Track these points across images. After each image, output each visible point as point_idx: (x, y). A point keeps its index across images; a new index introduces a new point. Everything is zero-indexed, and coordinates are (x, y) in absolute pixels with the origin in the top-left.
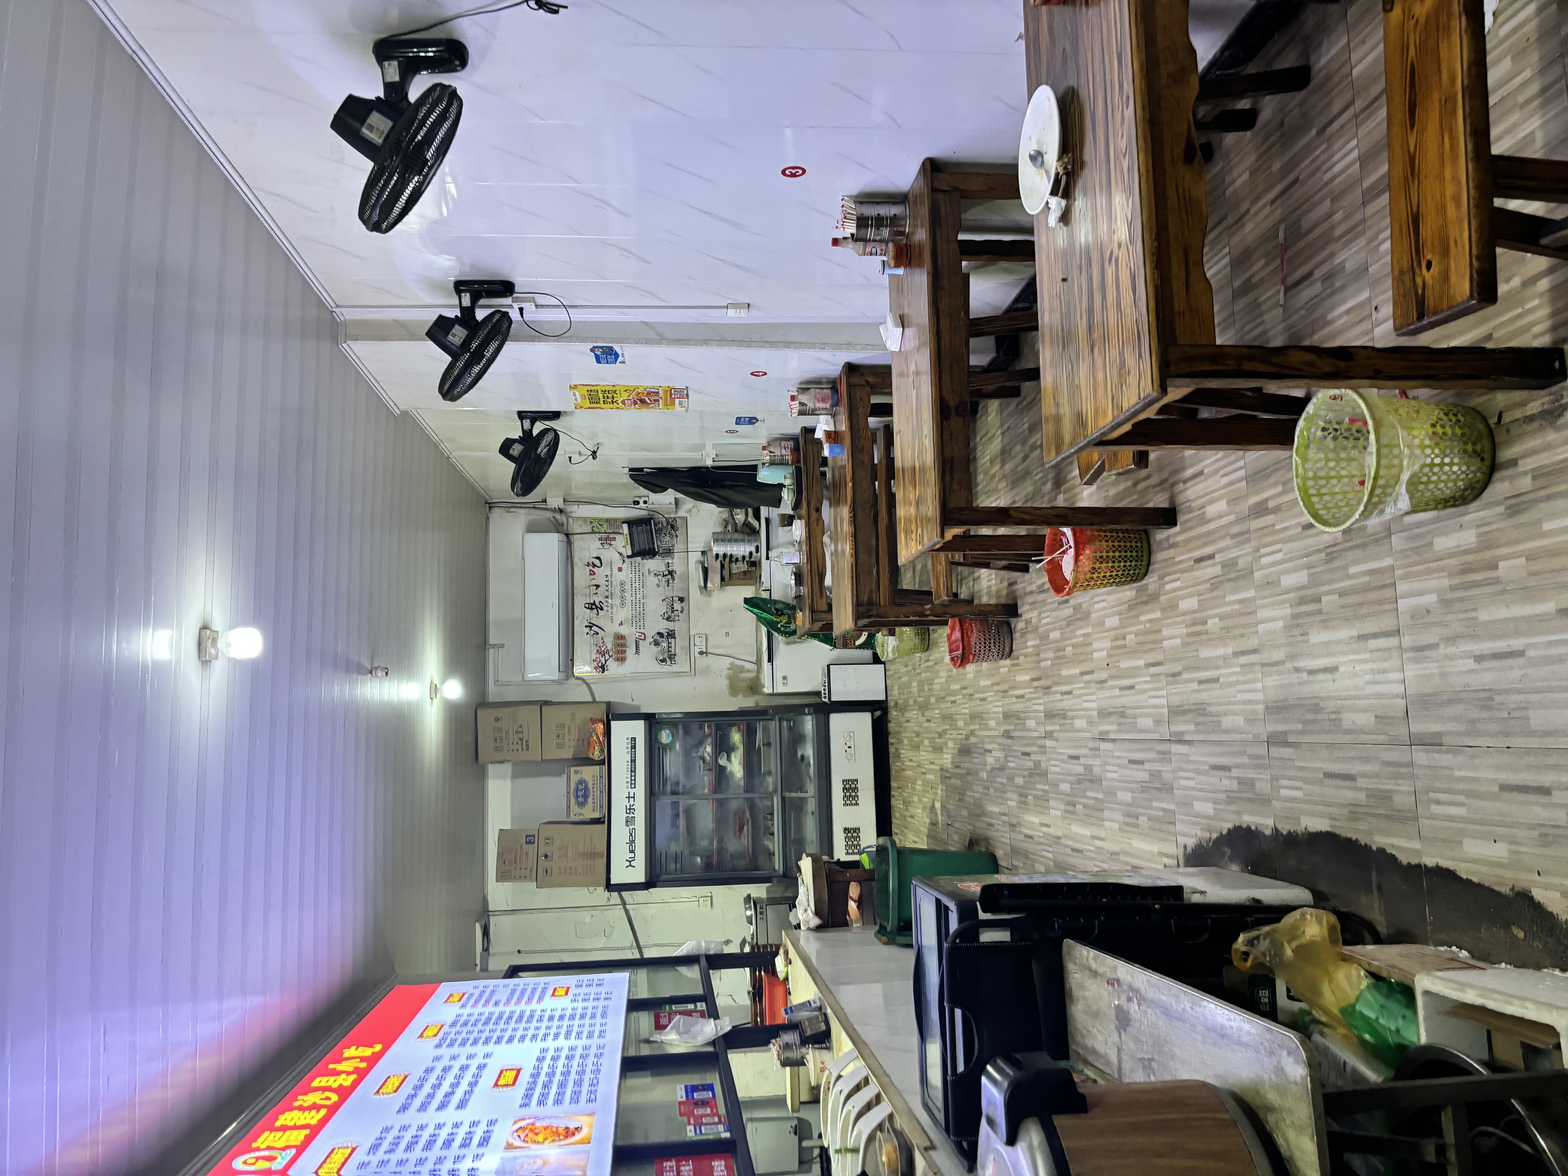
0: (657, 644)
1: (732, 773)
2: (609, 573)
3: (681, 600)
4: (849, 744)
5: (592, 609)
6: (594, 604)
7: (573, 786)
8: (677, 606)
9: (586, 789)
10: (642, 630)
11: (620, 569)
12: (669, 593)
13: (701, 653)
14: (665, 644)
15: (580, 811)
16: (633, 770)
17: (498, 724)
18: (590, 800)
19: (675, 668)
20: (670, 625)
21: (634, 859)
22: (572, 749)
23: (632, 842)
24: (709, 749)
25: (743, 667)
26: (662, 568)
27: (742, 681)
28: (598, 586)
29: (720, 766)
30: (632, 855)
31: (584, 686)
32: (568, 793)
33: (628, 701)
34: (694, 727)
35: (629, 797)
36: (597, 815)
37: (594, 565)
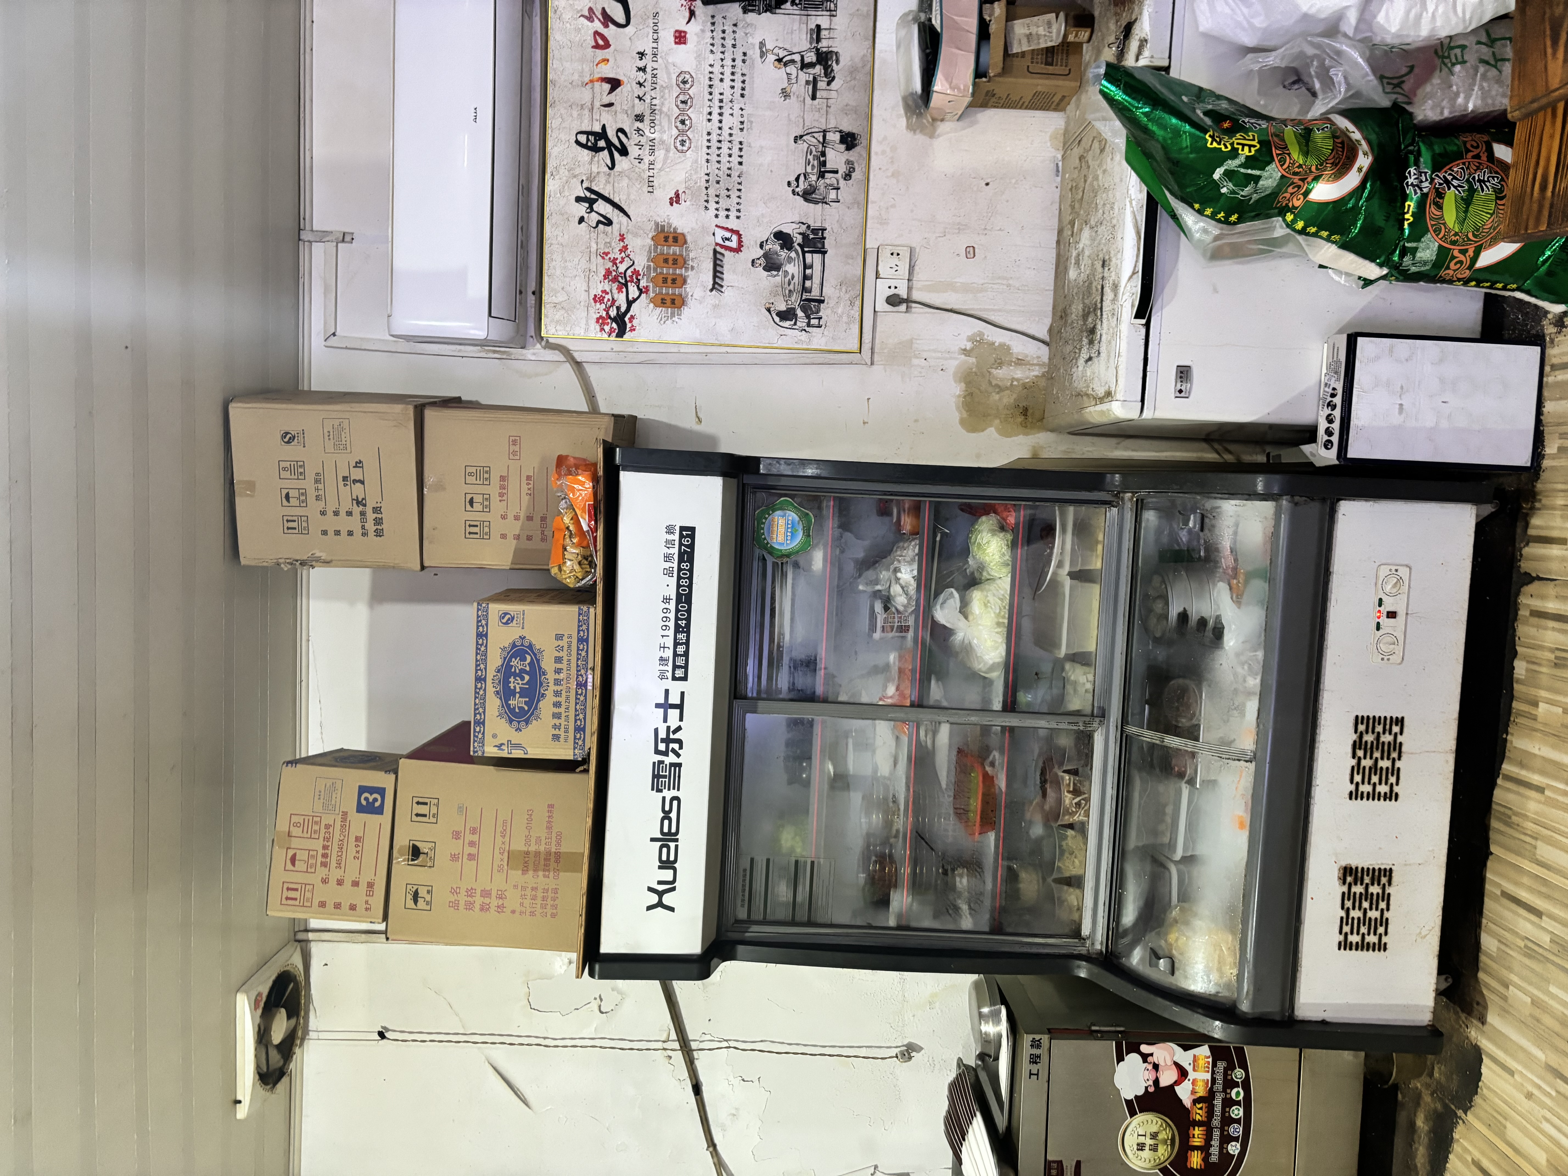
0: (772, 265)
1: (968, 649)
2: (646, 46)
3: (849, 140)
4: (1388, 606)
5: (595, 149)
6: (603, 134)
7: (495, 660)
8: (836, 158)
9: (536, 671)
10: (733, 224)
11: (680, 38)
12: (815, 119)
13: (894, 301)
14: (793, 269)
15: (516, 737)
16: (683, 627)
17: (292, 452)
18: (546, 707)
19: (818, 339)
20: (814, 215)
21: (671, 886)
22: (512, 544)
23: (668, 838)
24: (907, 574)
25: (1005, 349)
26: (801, 43)
27: (1000, 389)
28: (615, 84)
29: (935, 625)
30: (668, 875)
31: (567, 369)
32: (480, 679)
33: (687, 422)
34: (865, 506)
35: (666, 706)
36: (565, 752)
37: (607, 19)
